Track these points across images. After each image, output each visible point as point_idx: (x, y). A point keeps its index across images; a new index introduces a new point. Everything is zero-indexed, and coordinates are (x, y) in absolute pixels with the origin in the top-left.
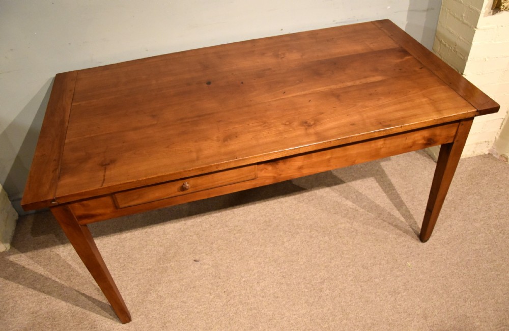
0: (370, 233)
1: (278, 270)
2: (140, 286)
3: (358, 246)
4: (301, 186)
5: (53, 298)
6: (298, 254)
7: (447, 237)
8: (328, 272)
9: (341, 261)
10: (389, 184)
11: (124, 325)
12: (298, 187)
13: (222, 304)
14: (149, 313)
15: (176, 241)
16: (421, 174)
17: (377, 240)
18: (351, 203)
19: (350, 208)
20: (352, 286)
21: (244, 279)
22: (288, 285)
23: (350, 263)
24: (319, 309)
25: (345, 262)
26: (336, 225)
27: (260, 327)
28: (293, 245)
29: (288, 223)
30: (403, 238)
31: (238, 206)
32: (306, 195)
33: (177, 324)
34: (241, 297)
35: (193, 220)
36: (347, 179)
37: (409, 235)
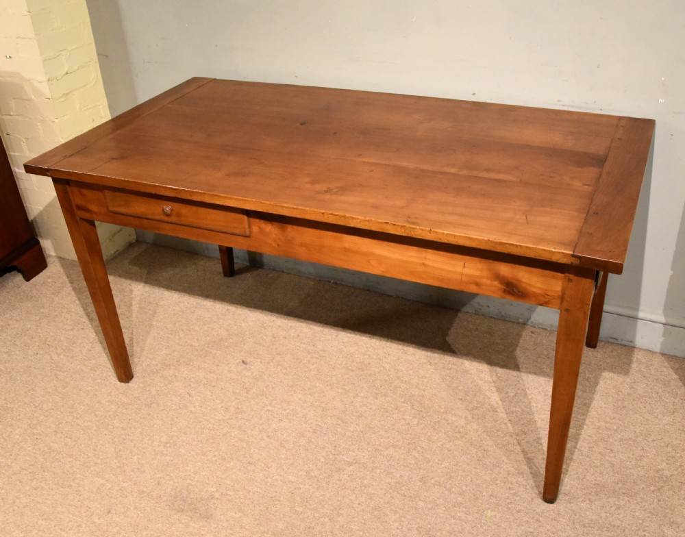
0: (480, 447)
1: (317, 421)
2: (169, 356)
3: (446, 451)
4: (452, 346)
5: (90, 326)
6: (360, 417)
7: (594, 517)
8: (371, 458)
9: (402, 456)
10: (585, 404)
11: (118, 383)
12: (449, 345)
13: (221, 418)
14: (149, 385)
15: (247, 333)
16: (657, 417)
17: (479, 460)
18: (498, 399)
19: (489, 404)
20: (381, 489)
21: (270, 408)
22: (310, 442)
23: (410, 464)
24: (313, 488)
25: (405, 459)
26: (445, 413)
27: (231, 464)
28: (364, 405)
29: (387, 379)
30: (521, 479)
31: (350, 331)
32: (448, 359)
33: (163, 410)
34: (247, 423)
35: (286, 321)
36: (527, 368)
37: (535, 482)
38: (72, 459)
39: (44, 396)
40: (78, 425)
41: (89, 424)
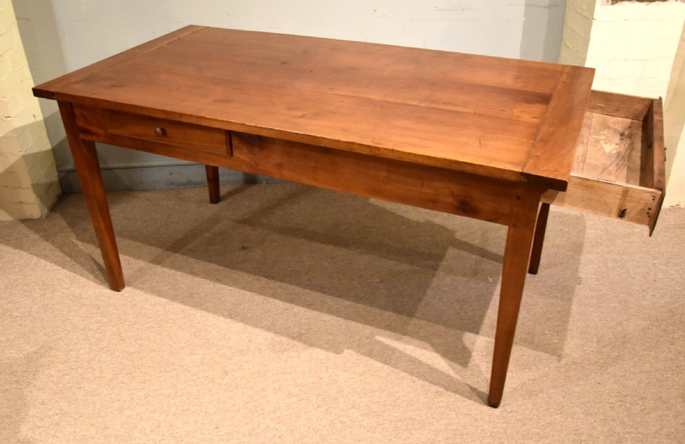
38: (156, 353)
39: (84, 320)
40: (138, 329)
41: (147, 325)
